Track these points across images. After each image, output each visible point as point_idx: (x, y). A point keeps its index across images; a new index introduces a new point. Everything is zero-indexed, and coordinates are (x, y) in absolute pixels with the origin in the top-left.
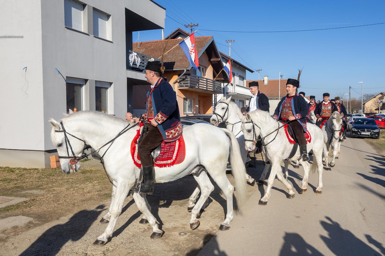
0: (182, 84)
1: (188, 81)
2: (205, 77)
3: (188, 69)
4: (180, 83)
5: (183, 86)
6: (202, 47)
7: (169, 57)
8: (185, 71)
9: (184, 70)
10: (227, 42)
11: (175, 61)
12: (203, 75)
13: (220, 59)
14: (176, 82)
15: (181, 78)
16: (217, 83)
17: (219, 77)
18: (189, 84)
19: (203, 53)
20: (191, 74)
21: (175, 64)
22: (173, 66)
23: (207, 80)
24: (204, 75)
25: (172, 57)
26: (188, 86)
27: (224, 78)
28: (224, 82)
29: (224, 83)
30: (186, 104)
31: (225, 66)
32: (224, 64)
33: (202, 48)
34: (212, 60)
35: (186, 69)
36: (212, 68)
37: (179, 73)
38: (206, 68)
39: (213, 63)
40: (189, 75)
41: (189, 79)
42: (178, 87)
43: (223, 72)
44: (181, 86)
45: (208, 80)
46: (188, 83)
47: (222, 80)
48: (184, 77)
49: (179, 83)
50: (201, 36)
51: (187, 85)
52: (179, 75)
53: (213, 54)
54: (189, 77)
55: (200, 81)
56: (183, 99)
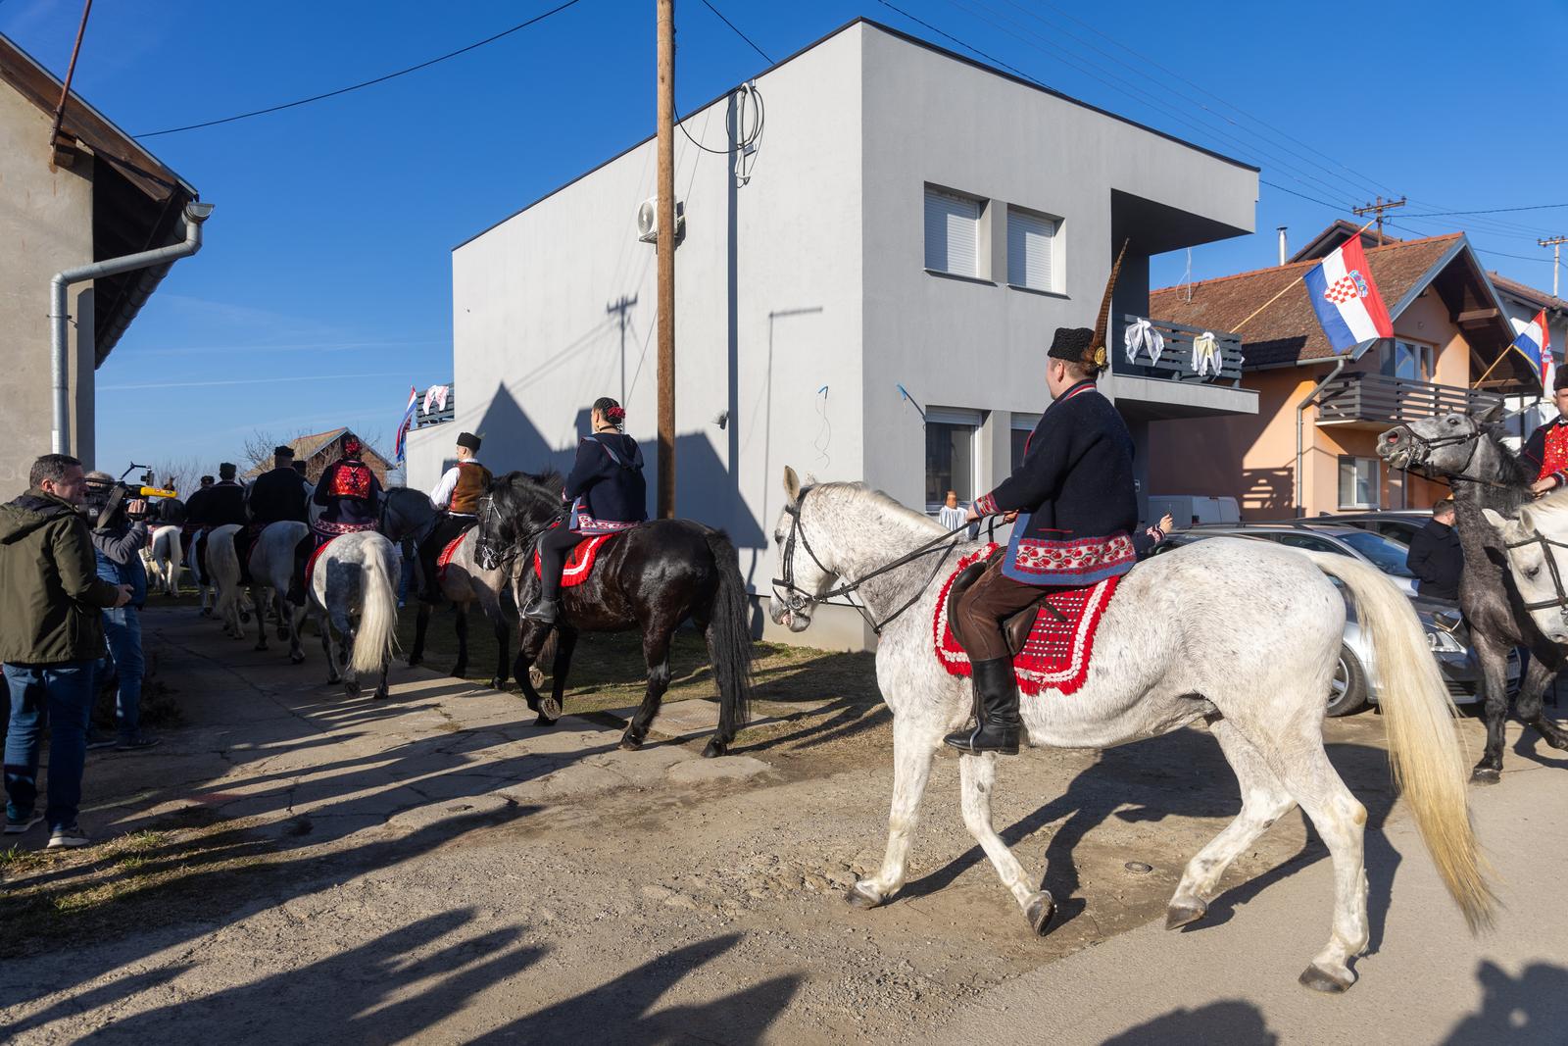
0: (1335, 408)
1: (1353, 397)
2: (1432, 381)
3: (1350, 357)
4: (1325, 404)
5: (1336, 416)
6: (1414, 275)
7: (1287, 322)
8: (1341, 364)
9: (1335, 364)
10: (1545, 246)
11: (1306, 334)
12: (1425, 374)
13: (1499, 310)
14: (1309, 403)
15: (1326, 390)
16: (1485, 397)
17: (1495, 374)
18: (1357, 409)
19: (1421, 295)
20: (1365, 374)
21: (1307, 343)
22: (1298, 352)
23: (1436, 390)
24: (1428, 374)
25: (1297, 321)
26: (1353, 414)
27: (1520, 380)
28: (1519, 391)
29: (1522, 396)
30: (1351, 474)
31: (1523, 334)
32: (1519, 326)
33: (1413, 281)
34: (1464, 316)
35: (1344, 357)
36: (1467, 347)
37: (1318, 372)
38: (1438, 348)
39: (1466, 328)
40: (1358, 376)
41: (1358, 391)
42: (1317, 420)
43: (1516, 359)
44: (1327, 417)
45: (1441, 391)
46: (1353, 406)
47: (1510, 387)
48: (1341, 385)
49: (1319, 405)
50: (1420, 238)
51: (1349, 410)
52: (1319, 380)
53: (1468, 295)
54: (1358, 383)
55: (1411, 395)
56: (1336, 461)
